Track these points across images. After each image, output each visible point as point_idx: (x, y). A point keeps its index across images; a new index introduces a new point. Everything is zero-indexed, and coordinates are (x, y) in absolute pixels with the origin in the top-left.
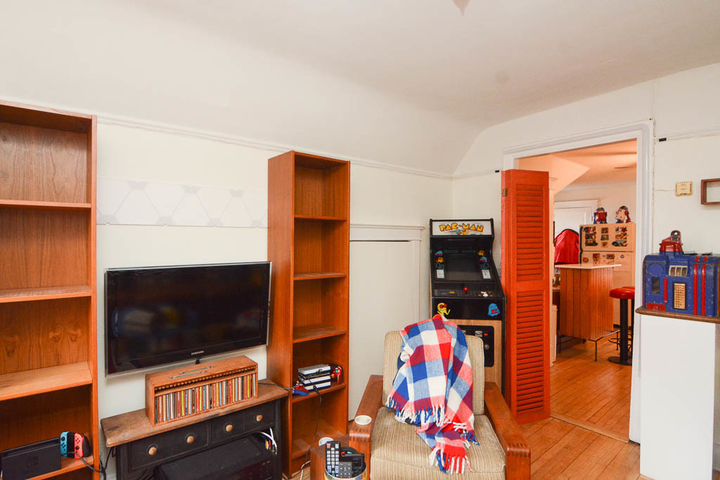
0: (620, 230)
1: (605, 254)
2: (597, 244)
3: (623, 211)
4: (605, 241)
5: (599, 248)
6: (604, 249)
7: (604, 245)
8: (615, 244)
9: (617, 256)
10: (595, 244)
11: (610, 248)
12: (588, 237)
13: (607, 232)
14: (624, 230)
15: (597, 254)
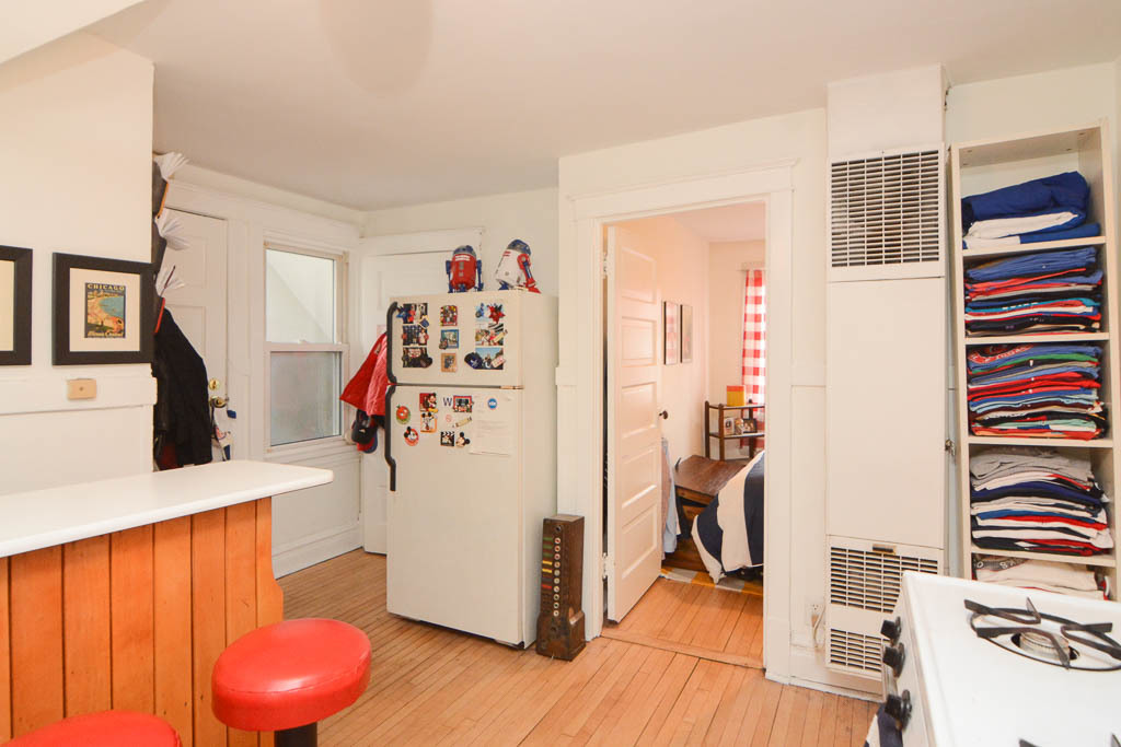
0: (487, 313)
1: (450, 393)
2: (429, 362)
3: (516, 254)
4: (448, 351)
5: (433, 374)
6: (447, 378)
7: (448, 363)
8: (474, 360)
9: (480, 399)
10: (423, 361)
11: (464, 372)
12: (409, 337)
13: (454, 320)
14: (497, 312)
15: (429, 396)
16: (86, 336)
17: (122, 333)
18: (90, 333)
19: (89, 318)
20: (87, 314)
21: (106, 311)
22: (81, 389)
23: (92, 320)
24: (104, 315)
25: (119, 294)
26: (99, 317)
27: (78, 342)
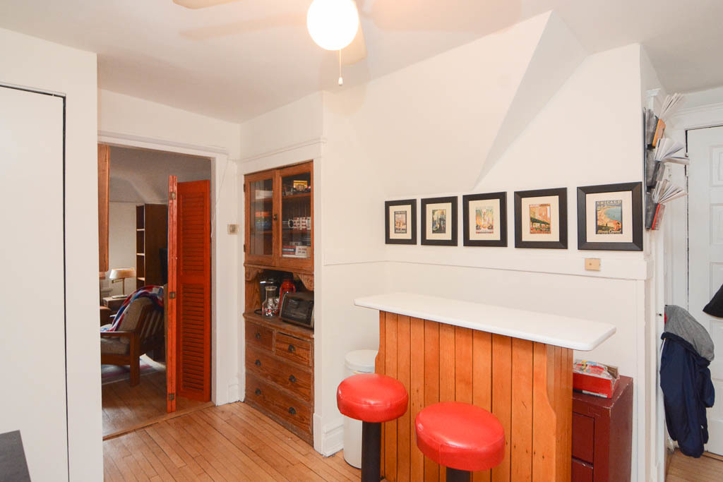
16: (597, 233)
17: (620, 230)
18: (599, 231)
19: (598, 222)
20: (597, 220)
21: (609, 217)
22: (590, 264)
23: (600, 223)
24: (608, 220)
25: (618, 206)
26: (605, 221)
27: (592, 237)
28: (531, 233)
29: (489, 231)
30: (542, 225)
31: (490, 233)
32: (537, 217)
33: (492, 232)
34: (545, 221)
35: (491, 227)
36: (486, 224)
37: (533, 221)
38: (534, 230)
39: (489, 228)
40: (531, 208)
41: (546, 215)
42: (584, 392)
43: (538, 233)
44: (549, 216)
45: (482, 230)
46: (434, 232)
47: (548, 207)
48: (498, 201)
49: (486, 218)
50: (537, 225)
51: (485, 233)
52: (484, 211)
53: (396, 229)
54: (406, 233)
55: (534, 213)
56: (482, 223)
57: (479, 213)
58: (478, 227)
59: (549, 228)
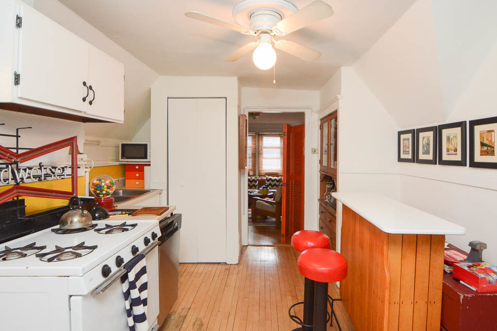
28: (481, 155)
29: (454, 153)
30: (489, 148)
31: (455, 154)
32: (485, 142)
33: (456, 154)
34: (491, 145)
35: (456, 150)
36: (453, 149)
37: (483, 144)
38: (483, 153)
39: (454, 151)
40: (481, 134)
41: (491, 140)
42: (461, 282)
43: (486, 155)
44: (493, 141)
45: (451, 152)
46: (423, 153)
47: (493, 133)
48: (459, 129)
49: (453, 143)
50: (485, 148)
51: (452, 154)
52: (451, 137)
53: (404, 151)
54: (409, 154)
55: (483, 138)
56: (450, 147)
57: (448, 139)
58: (448, 150)
59: (493, 151)
